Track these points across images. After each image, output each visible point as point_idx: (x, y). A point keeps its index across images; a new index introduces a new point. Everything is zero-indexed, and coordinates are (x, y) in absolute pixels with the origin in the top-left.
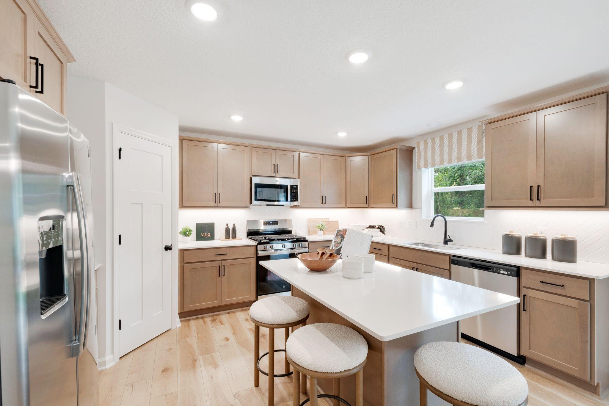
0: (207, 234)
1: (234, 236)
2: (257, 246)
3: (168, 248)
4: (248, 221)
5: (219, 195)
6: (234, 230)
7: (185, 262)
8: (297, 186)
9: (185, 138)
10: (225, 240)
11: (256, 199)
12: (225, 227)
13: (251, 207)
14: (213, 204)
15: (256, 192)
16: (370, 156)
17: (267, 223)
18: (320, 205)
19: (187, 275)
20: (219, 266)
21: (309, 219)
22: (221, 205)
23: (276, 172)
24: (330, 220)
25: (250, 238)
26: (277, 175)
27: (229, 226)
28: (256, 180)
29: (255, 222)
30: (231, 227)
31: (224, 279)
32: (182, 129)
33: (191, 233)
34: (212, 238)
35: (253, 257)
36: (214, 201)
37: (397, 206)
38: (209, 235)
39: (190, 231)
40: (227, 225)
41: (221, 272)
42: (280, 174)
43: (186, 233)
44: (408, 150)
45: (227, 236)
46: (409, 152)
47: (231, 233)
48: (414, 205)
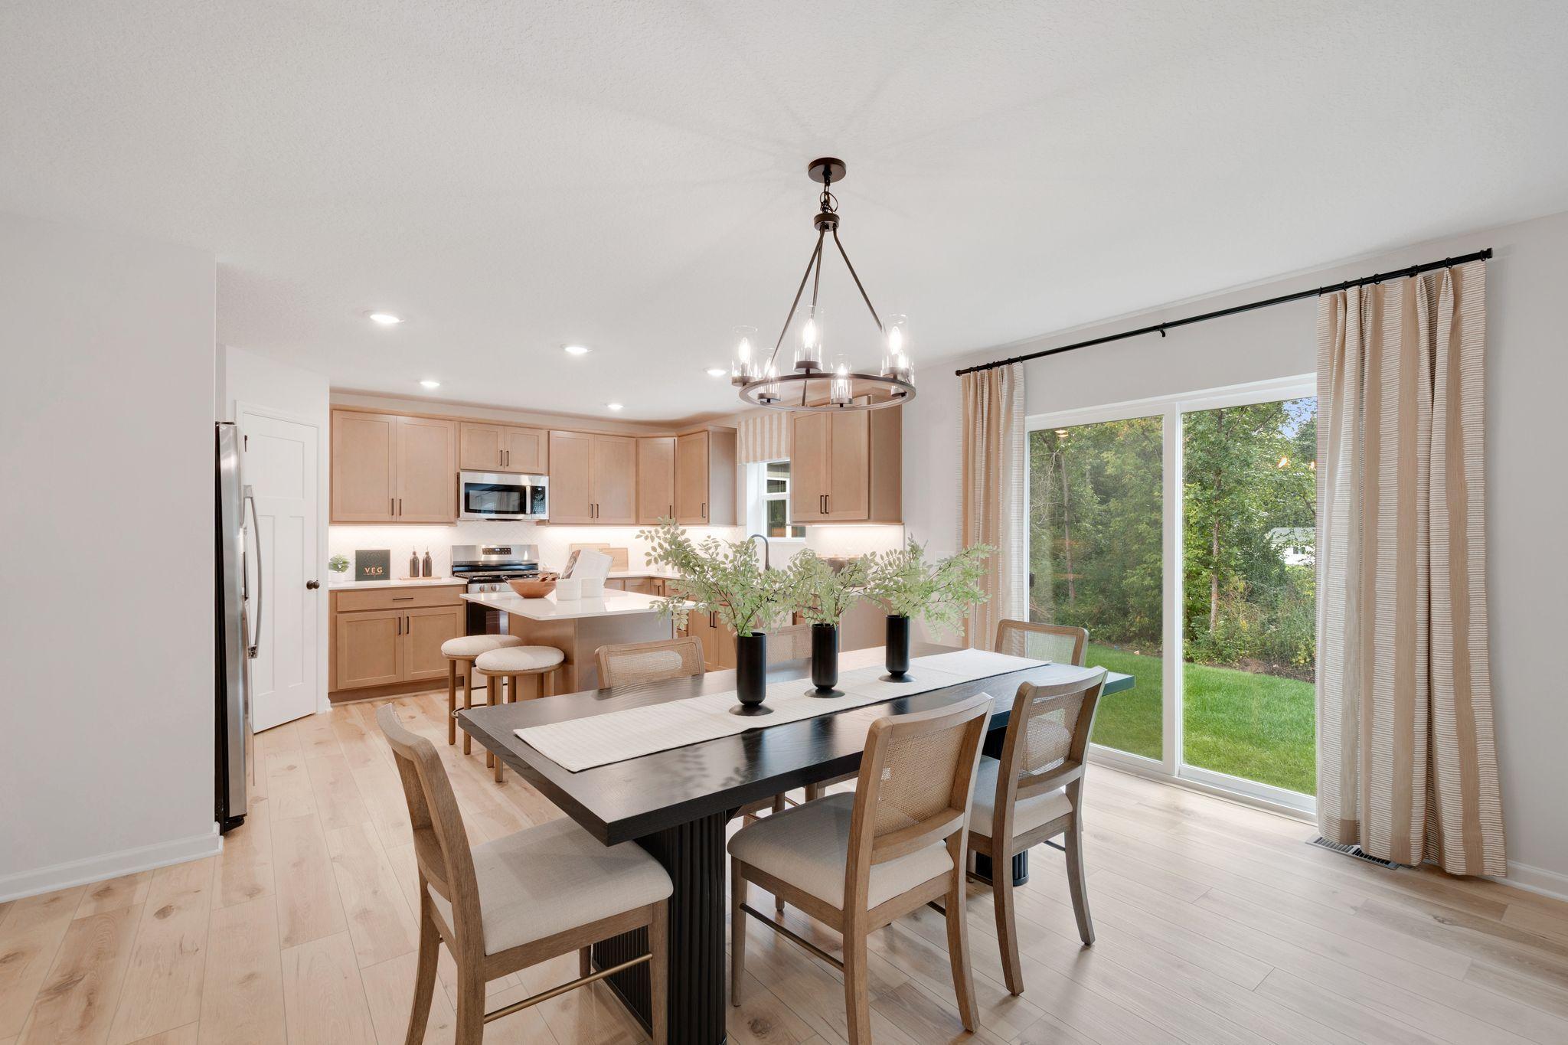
0: (376, 569)
1: (427, 572)
2: (467, 586)
3: (311, 586)
4: (455, 549)
5: (398, 501)
6: (427, 563)
7: (339, 610)
8: (543, 488)
9: (338, 407)
10: (410, 579)
11: (467, 509)
12: (411, 556)
13: (458, 522)
14: (387, 517)
15: (467, 496)
16: (676, 438)
17: (489, 551)
18: (588, 520)
19: (344, 631)
20: (400, 618)
21: (572, 545)
22: (402, 518)
23: (506, 464)
24: (611, 547)
25: (457, 576)
26: (507, 469)
27: (417, 555)
28: (466, 478)
29: (470, 549)
30: (421, 558)
31: (408, 639)
32: (334, 391)
33: (347, 567)
34: (386, 575)
35: (460, 605)
36: (390, 512)
37: (709, 522)
38: (380, 571)
39: (344, 563)
40: (414, 553)
41: (402, 627)
42: (513, 467)
43: (338, 566)
44: (725, 433)
45: (414, 572)
46: (729, 439)
47: (422, 566)
48: (739, 520)
